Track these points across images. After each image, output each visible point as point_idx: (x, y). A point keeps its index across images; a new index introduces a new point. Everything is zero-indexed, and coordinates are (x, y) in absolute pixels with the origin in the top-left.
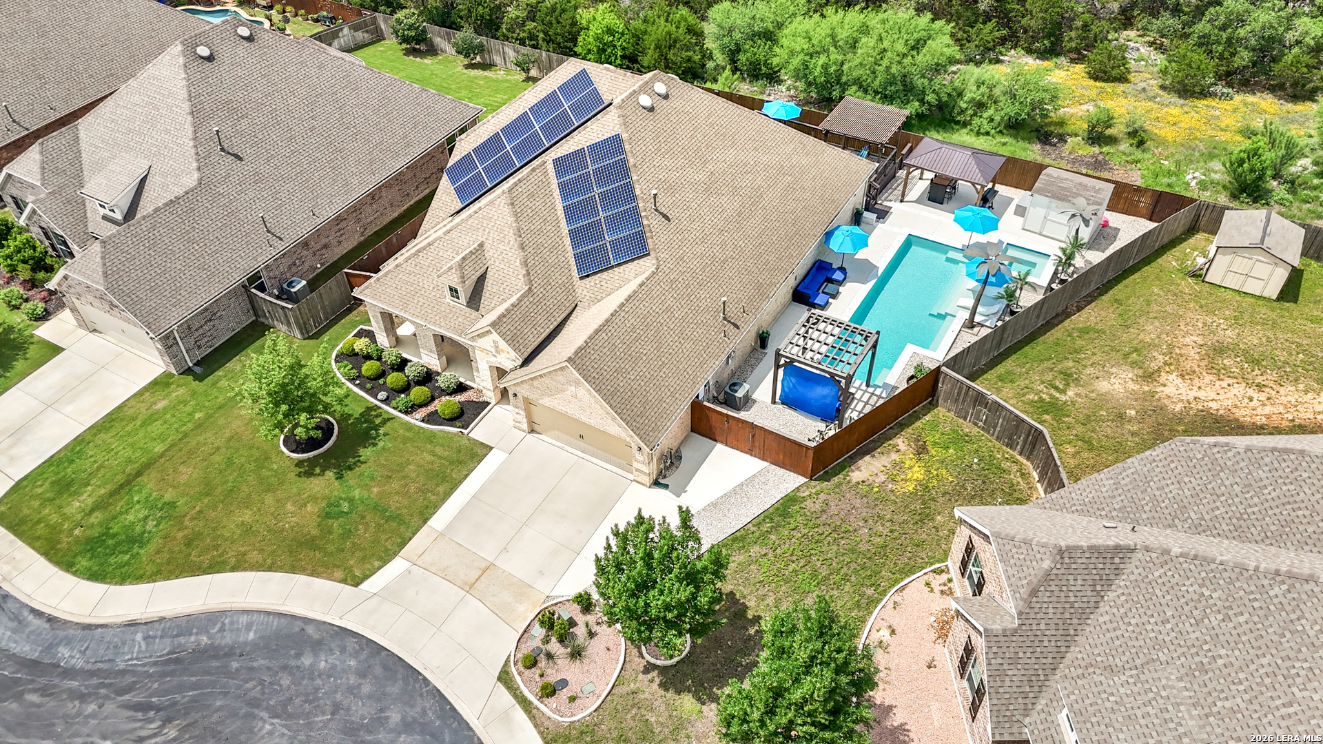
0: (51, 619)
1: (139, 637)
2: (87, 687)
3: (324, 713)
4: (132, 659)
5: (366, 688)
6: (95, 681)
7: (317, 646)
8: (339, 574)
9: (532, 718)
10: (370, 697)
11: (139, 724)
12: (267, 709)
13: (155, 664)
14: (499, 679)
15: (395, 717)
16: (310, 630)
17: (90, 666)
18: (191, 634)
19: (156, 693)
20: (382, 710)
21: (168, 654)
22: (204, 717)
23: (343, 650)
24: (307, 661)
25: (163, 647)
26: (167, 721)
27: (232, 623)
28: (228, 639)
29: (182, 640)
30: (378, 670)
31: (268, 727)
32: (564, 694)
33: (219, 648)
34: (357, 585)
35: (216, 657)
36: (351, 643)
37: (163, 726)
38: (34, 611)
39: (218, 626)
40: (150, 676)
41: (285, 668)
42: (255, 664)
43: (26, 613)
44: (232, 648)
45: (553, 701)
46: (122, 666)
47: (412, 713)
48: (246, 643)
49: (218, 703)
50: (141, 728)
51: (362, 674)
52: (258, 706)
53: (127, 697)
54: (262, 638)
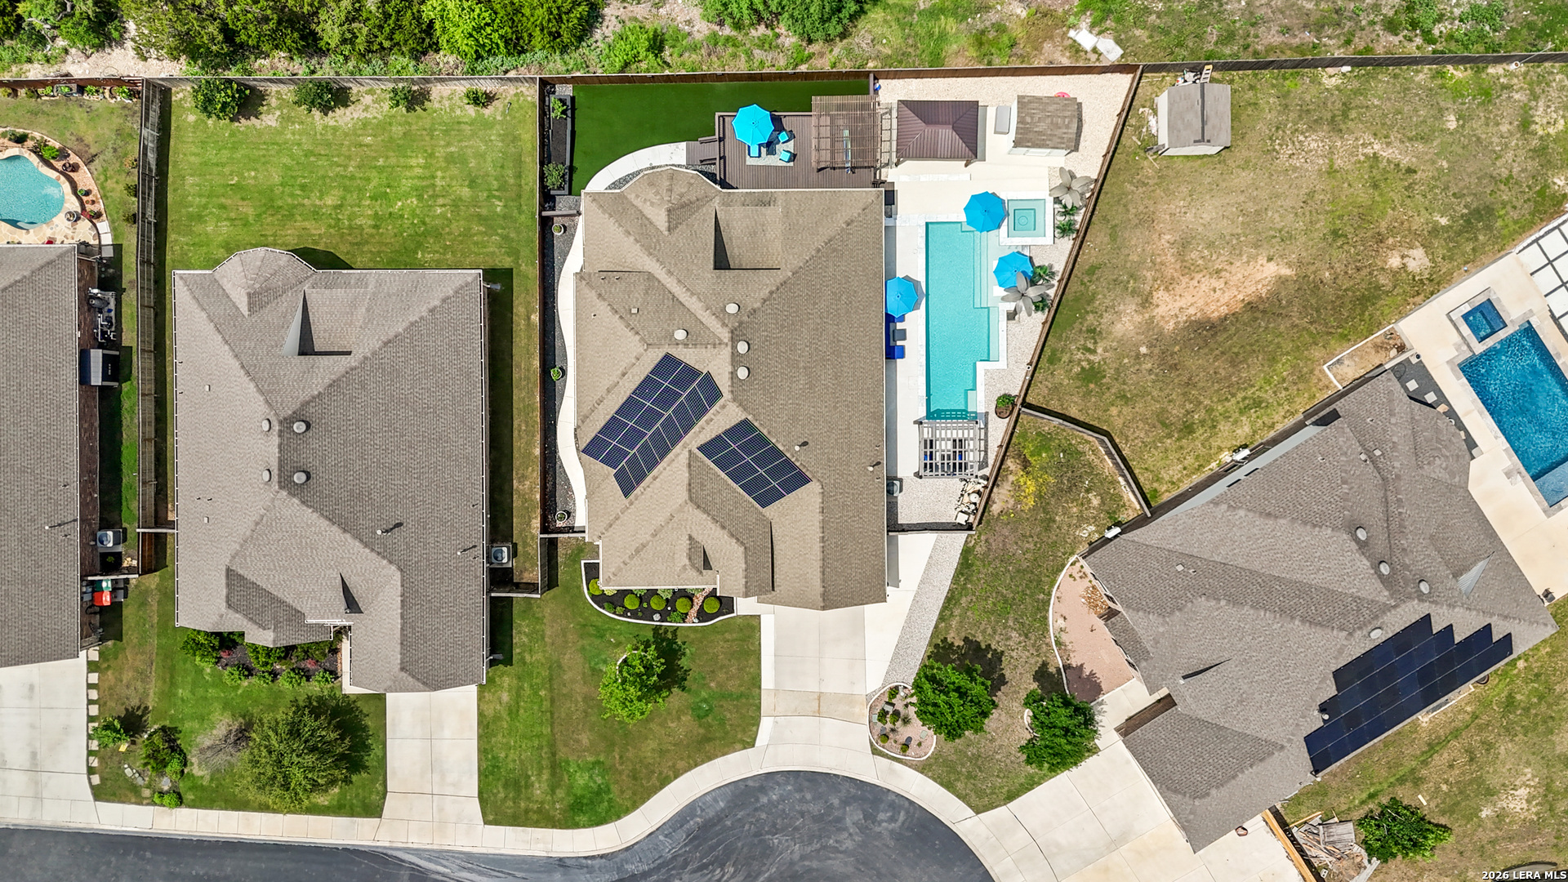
0: (602, 857)
1: (661, 838)
2: (663, 875)
3: (798, 819)
4: (670, 850)
5: (809, 796)
6: (663, 871)
7: (762, 789)
8: (738, 746)
9: (906, 764)
10: (814, 799)
11: (710, 876)
12: (768, 833)
13: (686, 845)
14: (873, 754)
15: (836, 802)
16: (750, 783)
17: (652, 866)
18: (688, 821)
19: (701, 858)
20: (826, 802)
21: (687, 837)
22: (739, 854)
23: (778, 784)
24: (764, 800)
25: (681, 835)
26: (722, 866)
27: (704, 803)
28: (711, 813)
29: (687, 826)
30: (806, 784)
31: (776, 841)
32: (913, 744)
33: (710, 820)
34: (753, 746)
35: (715, 825)
36: (779, 778)
37: (722, 870)
38: (586, 858)
39: (698, 809)
40: (689, 852)
41: (756, 810)
42: (739, 816)
43: (584, 861)
44: (718, 816)
45: (910, 751)
46: (670, 856)
47: (843, 794)
48: (723, 810)
49: (739, 844)
50: (713, 876)
51: (800, 790)
52: (761, 835)
53: (689, 868)
54: (728, 802)
